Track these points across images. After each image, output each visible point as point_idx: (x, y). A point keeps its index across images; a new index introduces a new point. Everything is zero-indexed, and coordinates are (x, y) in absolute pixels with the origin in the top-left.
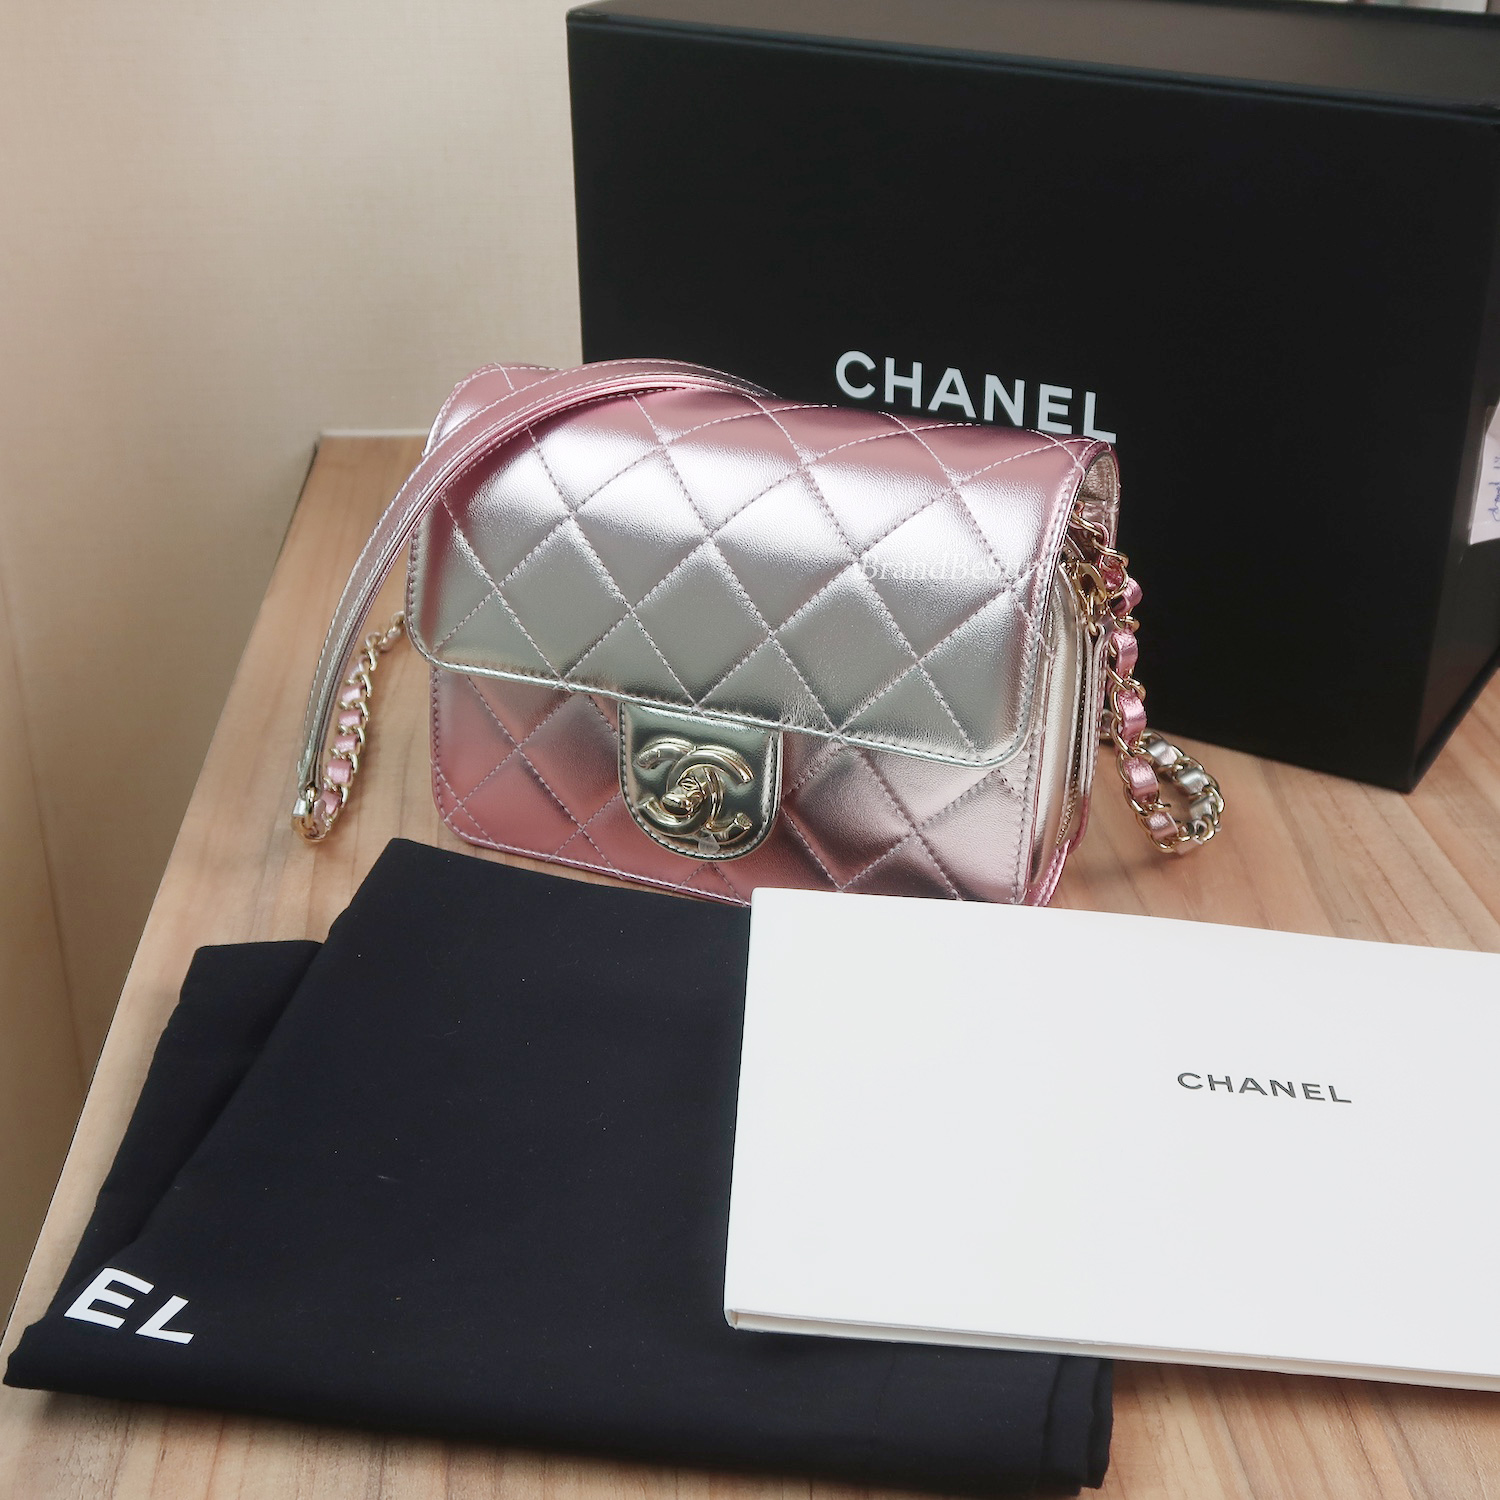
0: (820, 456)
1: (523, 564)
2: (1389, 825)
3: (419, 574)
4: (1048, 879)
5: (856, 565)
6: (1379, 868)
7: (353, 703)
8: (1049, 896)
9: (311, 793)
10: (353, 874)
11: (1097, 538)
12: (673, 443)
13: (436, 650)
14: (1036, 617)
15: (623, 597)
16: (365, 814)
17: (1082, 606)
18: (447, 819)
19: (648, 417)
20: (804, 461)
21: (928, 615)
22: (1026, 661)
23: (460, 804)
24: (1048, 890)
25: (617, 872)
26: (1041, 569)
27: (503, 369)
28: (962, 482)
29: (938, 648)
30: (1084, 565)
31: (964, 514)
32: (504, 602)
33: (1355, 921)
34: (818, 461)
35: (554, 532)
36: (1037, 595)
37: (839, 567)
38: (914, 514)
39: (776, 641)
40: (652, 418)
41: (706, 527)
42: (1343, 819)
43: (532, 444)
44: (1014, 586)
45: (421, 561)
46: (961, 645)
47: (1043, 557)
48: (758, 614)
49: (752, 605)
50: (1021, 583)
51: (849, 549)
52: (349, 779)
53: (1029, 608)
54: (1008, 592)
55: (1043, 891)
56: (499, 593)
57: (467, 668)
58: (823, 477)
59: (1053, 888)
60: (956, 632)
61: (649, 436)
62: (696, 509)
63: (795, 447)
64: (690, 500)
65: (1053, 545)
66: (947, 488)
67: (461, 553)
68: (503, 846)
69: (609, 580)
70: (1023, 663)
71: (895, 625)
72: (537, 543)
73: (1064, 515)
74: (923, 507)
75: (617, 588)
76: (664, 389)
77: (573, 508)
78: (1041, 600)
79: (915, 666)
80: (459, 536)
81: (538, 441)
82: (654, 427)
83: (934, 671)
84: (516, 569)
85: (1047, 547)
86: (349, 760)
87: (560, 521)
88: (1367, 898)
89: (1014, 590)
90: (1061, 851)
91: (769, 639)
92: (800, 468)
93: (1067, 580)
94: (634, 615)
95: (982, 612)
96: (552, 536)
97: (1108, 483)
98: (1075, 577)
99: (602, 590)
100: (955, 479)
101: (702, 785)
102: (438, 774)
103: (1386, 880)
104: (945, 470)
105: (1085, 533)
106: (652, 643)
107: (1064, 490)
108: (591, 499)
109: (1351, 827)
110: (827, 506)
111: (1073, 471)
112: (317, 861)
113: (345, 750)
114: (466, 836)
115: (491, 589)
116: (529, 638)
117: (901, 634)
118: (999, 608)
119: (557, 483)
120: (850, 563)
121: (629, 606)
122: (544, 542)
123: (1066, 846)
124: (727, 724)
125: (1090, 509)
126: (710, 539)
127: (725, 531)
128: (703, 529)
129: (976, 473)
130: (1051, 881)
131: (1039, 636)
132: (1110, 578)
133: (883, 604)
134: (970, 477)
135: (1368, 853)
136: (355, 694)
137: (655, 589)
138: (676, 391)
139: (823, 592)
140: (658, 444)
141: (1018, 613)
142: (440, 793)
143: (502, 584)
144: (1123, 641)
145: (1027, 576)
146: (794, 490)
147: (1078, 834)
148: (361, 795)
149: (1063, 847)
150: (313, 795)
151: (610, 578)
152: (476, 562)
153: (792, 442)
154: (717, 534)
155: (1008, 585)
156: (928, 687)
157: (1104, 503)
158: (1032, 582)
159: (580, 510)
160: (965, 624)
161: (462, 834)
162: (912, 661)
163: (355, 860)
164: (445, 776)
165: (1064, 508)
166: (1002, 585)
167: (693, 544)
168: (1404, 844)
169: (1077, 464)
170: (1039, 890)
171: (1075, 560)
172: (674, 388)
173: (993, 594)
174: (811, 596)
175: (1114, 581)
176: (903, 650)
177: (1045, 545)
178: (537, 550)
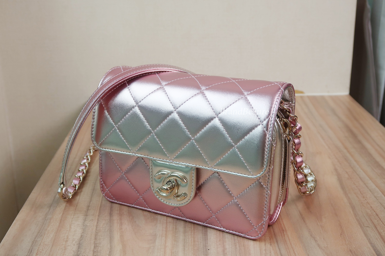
0: (207, 88)
1: (123, 120)
2: (377, 199)
3: (95, 123)
4: (276, 213)
5: (217, 118)
6: (375, 212)
7: (84, 163)
8: (276, 218)
9: (62, 185)
10: (75, 210)
11: (288, 112)
12: (166, 85)
13: (99, 145)
14: (269, 132)
15: (151, 129)
16: (82, 193)
17: (285, 132)
18: (104, 195)
19: (159, 78)
20: (202, 89)
21: (237, 132)
22: (267, 146)
23: (107, 190)
24: (276, 216)
25: (150, 210)
26: (271, 118)
27: (121, 67)
28: (248, 94)
29: (240, 142)
30: (284, 119)
31: (248, 103)
32: (118, 131)
33: (368, 227)
34: (207, 89)
35: (132, 110)
36: (270, 126)
37: (212, 119)
38: (233, 103)
39: (194, 141)
40: (160, 78)
41: (174, 108)
42: (364, 197)
43: (127, 86)
44: (262, 123)
45: (96, 120)
46: (247, 141)
47: (271, 115)
48: (189, 133)
49: (187, 130)
50: (265, 123)
51: (215, 113)
52: (79, 183)
53: (267, 130)
54: (261, 125)
55: (275, 217)
56: (116, 128)
57: (108, 150)
58: (208, 93)
59: (278, 216)
60: (246, 137)
61: (159, 83)
62: (171, 103)
63: (200, 85)
64: (170, 100)
65: (274, 111)
66: (243, 95)
67: (106, 117)
68: (119, 202)
69: (146, 124)
70: (265, 146)
71: (228, 136)
72: (127, 113)
73: (277, 102)
74: (236, 101)
75: (149, 126)
76: (165, 71)
77: (137, 103)
78: (271, 127)
79: (234, 148)
80: (106, 112)
81: (128, 85)
82: (161, 81)
83: (239, 148)
84: (121, 121)
85: (272, 112)
86: (80, 178)
87: (133, 107)
88: (372, 220)
89: (262, 125)
90: (280, 205)
91: (192, 140)
92: (201, 91)
93: (279, 123)
94: (154, 134)
95: (253, 131)
96: (131, 112)
97: (292, 97)
98: (282, 123)
99: (145, 127)
100: (246, 93)
101: (173, 184)
102: (102, 182)
103: (377, 215)
104: (243, 91)
105: (285, 110)
106: (159, 142)
107: (277, 96)
108: (142, 101)
109: (366, 200)
110: (209, 101)
111: (280, 90)
112: (66, 206)
113: (79, 175)
114: (109, 199)
115: (114, 127)
116: (125, 141)
117: (230, 138)
118: (258, 130)
119: (133, 96)
120: (215, 118)
121: (152, 131)
122: (129, 113)
123: (282, 204)
124: (180, 166)
125: (287, 104)
126: (175, 111)
127: (180, 109)
128: (173, 108)
129: (252, 92)
130: (277, 214)
131: (270, 138)
132: (292, 123)
133: (224, 129)
134: (250, 92)
135: (371, 207)
136: (85, 161)
137: (160, 126)
138: (169, 72)
139: (207, 126)
140: (162, 85)
141: (264, 131)
142: (102, 187)
143: (117, 125)
144: (297, 141)
145: (267, 120)
146: (200, 97)
147: (285, 200)
148: (82, 188)
149: (281, 204)
150: (63, 186)
151: (147, 123)
152: (110, 119)
153: (199, 84)
154: (177, 110)
155: (261, 123)
156: (237, 154)
157: (291, 102)
158: (268, 122)
159: (139, 104)
160: (248, 135)
161: (108, 199)
162: (232, 146)
163: (77, 206)
164: (103, 182)
165: (277, 101)
166: (259, 123)
167: (170, 113)
168: (382, 205)
169: (282, 89)
170: (273, 217)
171: (282, 118)
172: (168, 71)
173: (256, 126)
174: (204, 127)
175: (293, 124)
176: (230, 143)
177: (272, 111)
178: (127, 116)
